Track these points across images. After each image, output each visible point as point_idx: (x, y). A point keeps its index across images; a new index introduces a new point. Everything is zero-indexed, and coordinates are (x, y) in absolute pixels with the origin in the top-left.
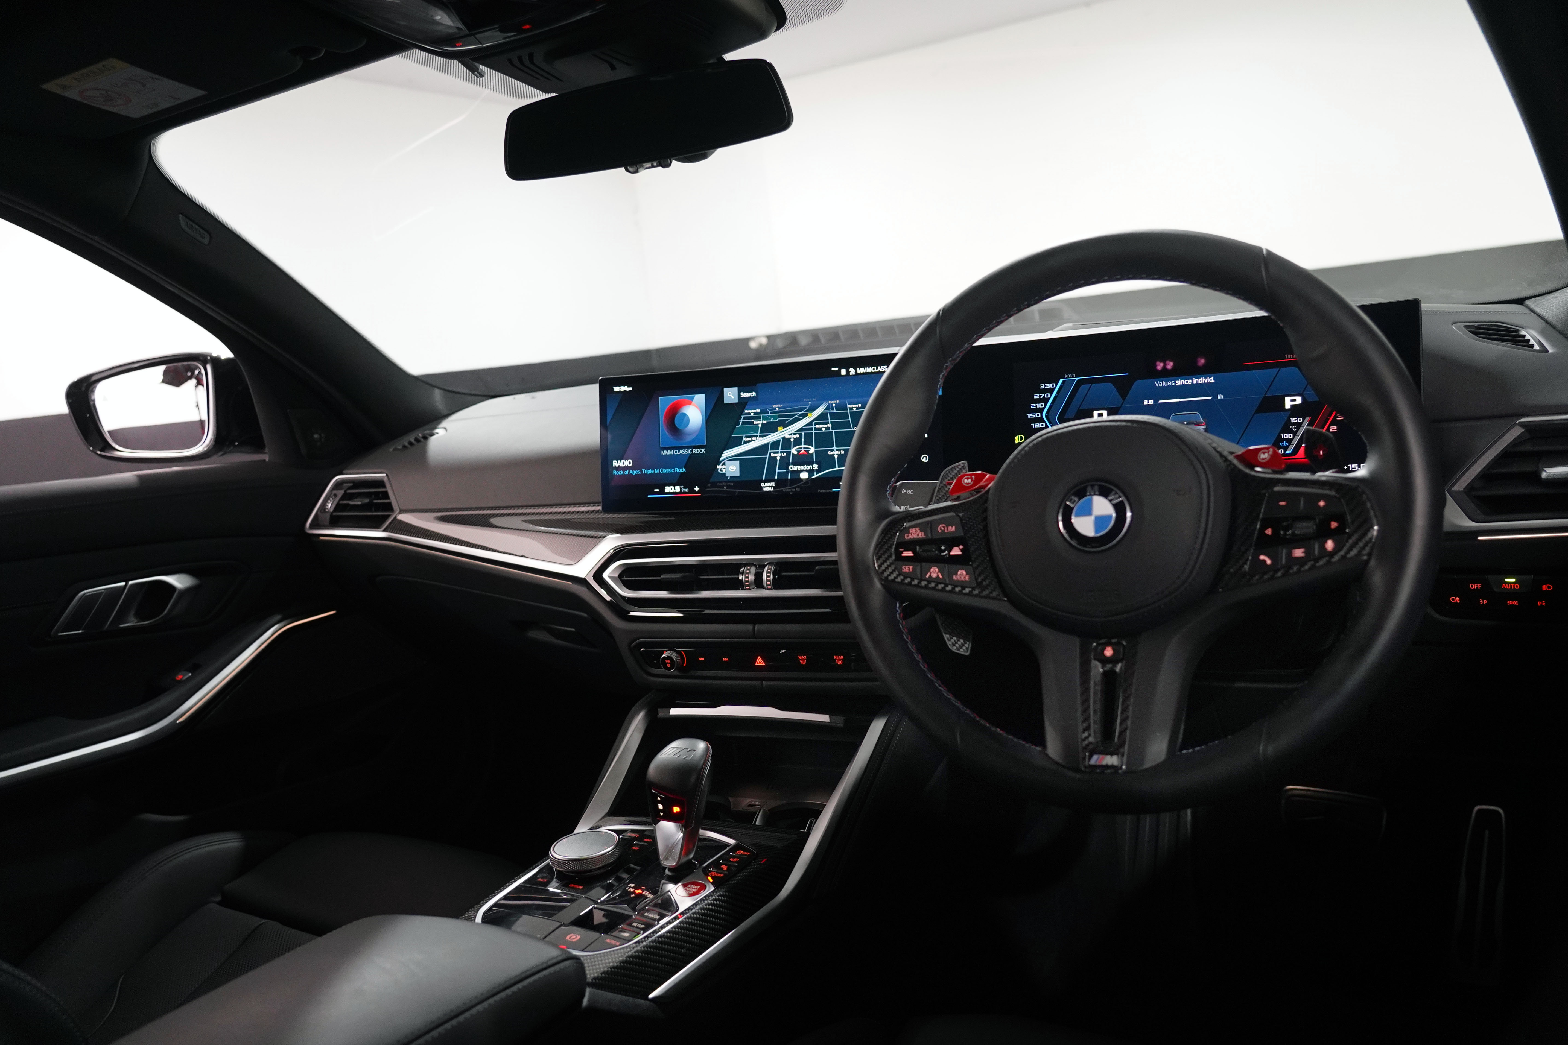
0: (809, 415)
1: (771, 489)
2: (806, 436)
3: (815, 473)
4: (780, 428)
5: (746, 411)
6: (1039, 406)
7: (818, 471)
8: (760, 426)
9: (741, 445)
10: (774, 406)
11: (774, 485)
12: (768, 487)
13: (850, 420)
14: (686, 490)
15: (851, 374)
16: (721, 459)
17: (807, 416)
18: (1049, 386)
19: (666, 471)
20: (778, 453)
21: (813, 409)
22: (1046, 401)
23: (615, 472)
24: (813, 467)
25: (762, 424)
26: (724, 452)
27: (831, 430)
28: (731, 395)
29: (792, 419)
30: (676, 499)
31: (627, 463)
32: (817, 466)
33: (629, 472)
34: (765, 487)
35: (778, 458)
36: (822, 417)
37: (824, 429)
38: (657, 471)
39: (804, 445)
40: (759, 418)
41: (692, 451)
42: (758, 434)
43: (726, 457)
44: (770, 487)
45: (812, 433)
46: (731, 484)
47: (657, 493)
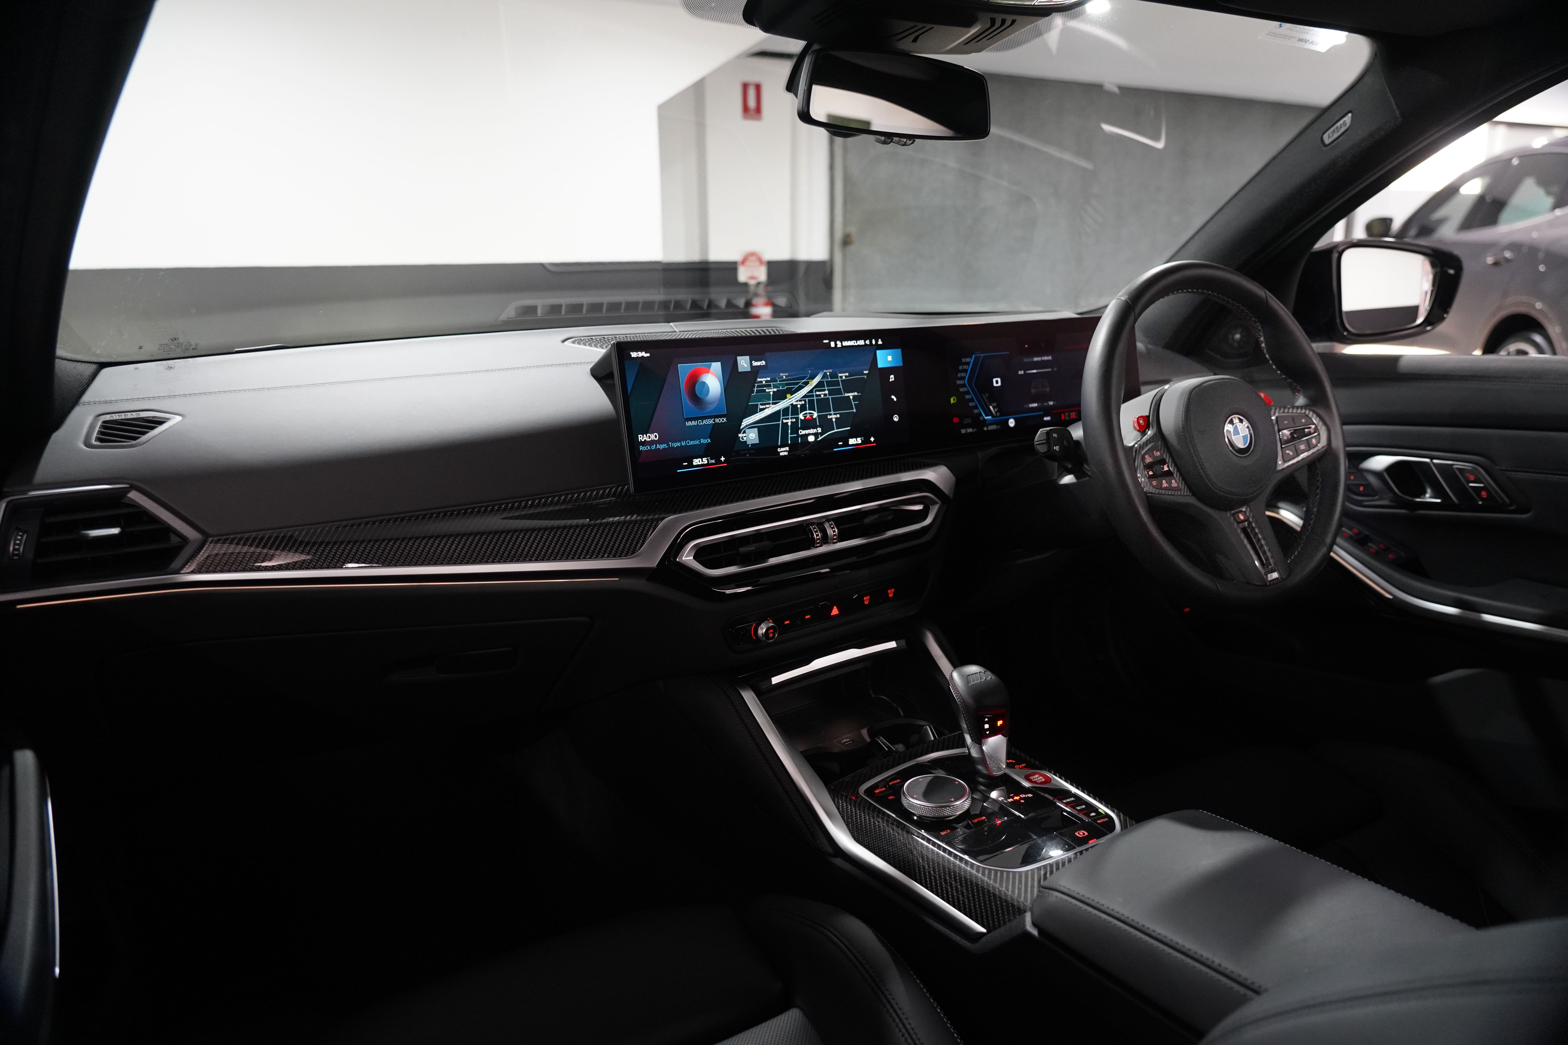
0: (810, 383)
1: (786, 453)
2: (810, 402)
3: (820, 436)
4: (788, 396)
5: (759, 380)
6: (963, 375)
7: (822, 434)
8: (771, 393)
9: (757, 412)
10: (781, 374)
11: (788, 450)
12: (783, 451)
13: (841, 387)
14: (713, 461)
15: (838, 346)
16: (742, 427)
17: (809, 383)
18: (968, 360)
19: (692, 443)
20: (788, 419)
21: (813, 378)
22: (965, 371)
23: (641, 448)
24: (817, 431)
25: (774, 392)
26: (744, 420)
27: (828, 397)
28: (744, 364)
29: (797, 386)
30: (704, 471)
31: (653, 437)
32: (820, 429)
33: (656, 447)
34: (781, 452)
35: (789, 424)
36: (820, 385)
37: (822, 396)
38: (683, 444)
39: (809, 410)
40: (770, 386)
41: (714, 421)
42: (771, 402)
43: (745, 425)
44: (785, 451)
45: (814, 399)
46: (752, 451)
47: (686, 467)
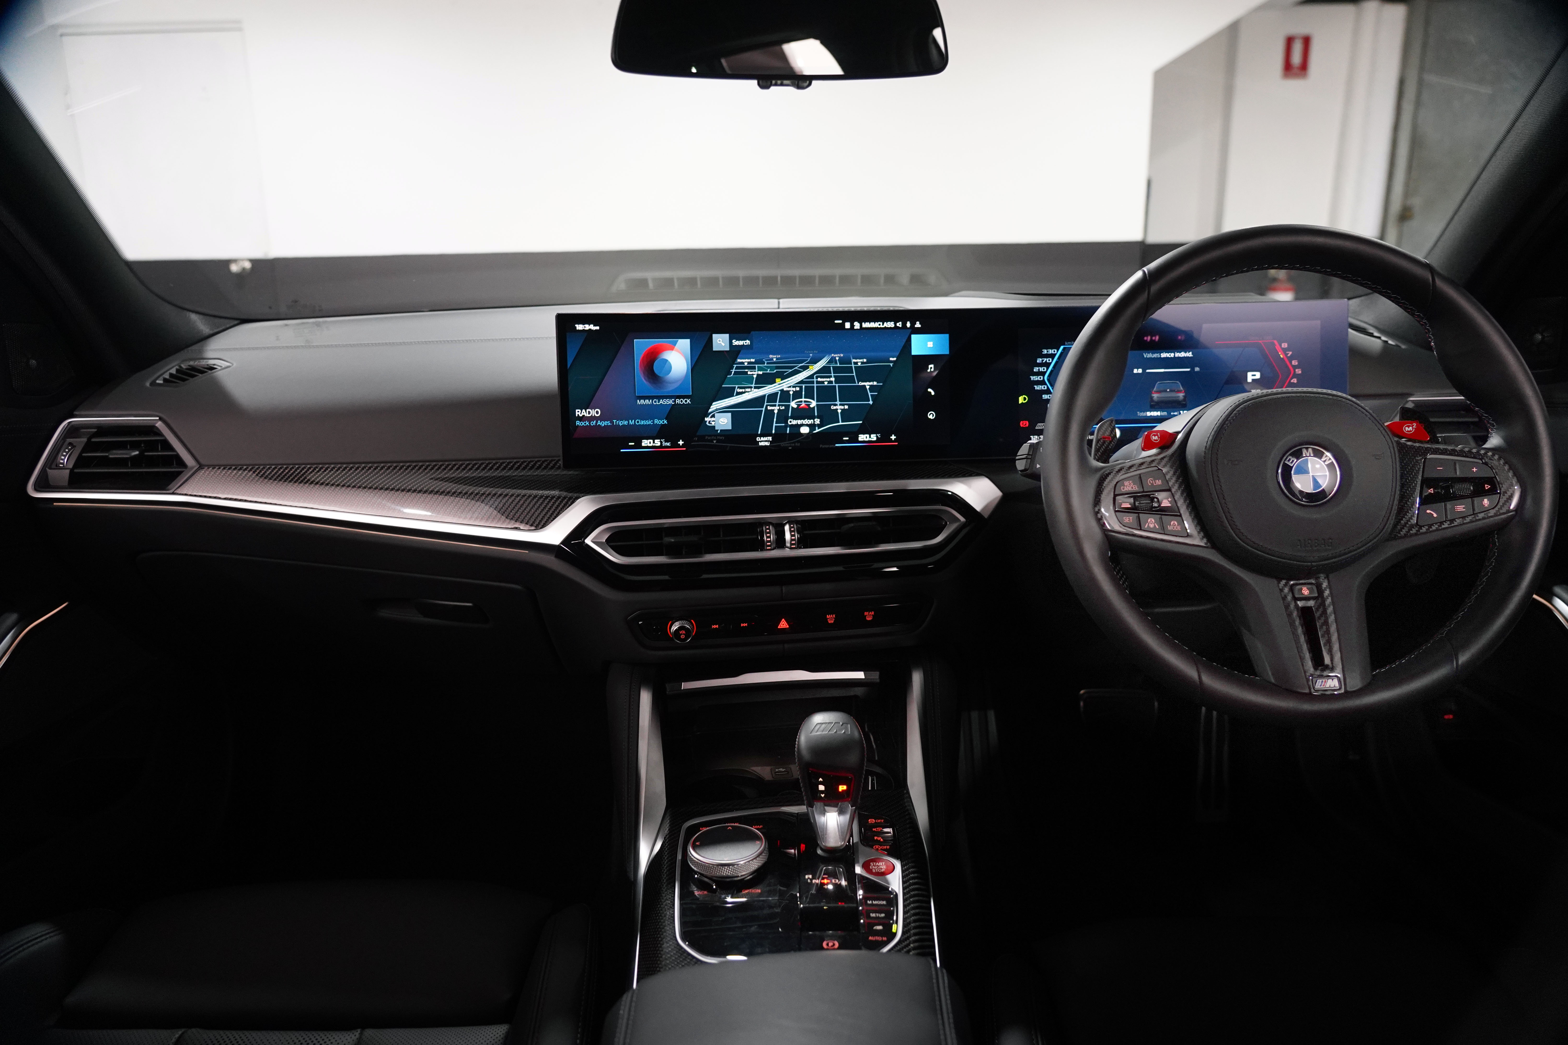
0: (810, 367)
1: (767, 444)
2: (807, 389)
3: (817, 428)
4: (778, 380)
5: (739, 360)
6: (1041, 369)
7: (820, 426)
8: (755, 376)
9: (733, 396)
10: (771, 356)
11: (771, 440)
12: (764, 442)
13: (854, 374)
14: (668, 444)
15: (855, 328)
16: (710, 410)
17: (808, 368)
18: (1051, 351)
19: (643, 422)
20: (775, 406)
21: (815, 361)
22: (1047, 365)
23: (578, 423)
24: (814, 422)
25: (758, 375)
26: (713, 403)
27: (834, 384)
28: (721, 342)
29: (791, 370)
30: (655, 455)
31: (593, 412)
32: (819, 420)
33: (596, 423)
34: (761, 441)
35: (776, 412)
36: (824, 371)
37: (826, 383)
38: (632, 422)
39: (805, 398)
40: (754, 368)
41: (675, 401)
42: (753, 385)
43: (715, 408)
44: (766, 441)
45: (814, 386)
46: (721, 438)
47: (632, 447)
